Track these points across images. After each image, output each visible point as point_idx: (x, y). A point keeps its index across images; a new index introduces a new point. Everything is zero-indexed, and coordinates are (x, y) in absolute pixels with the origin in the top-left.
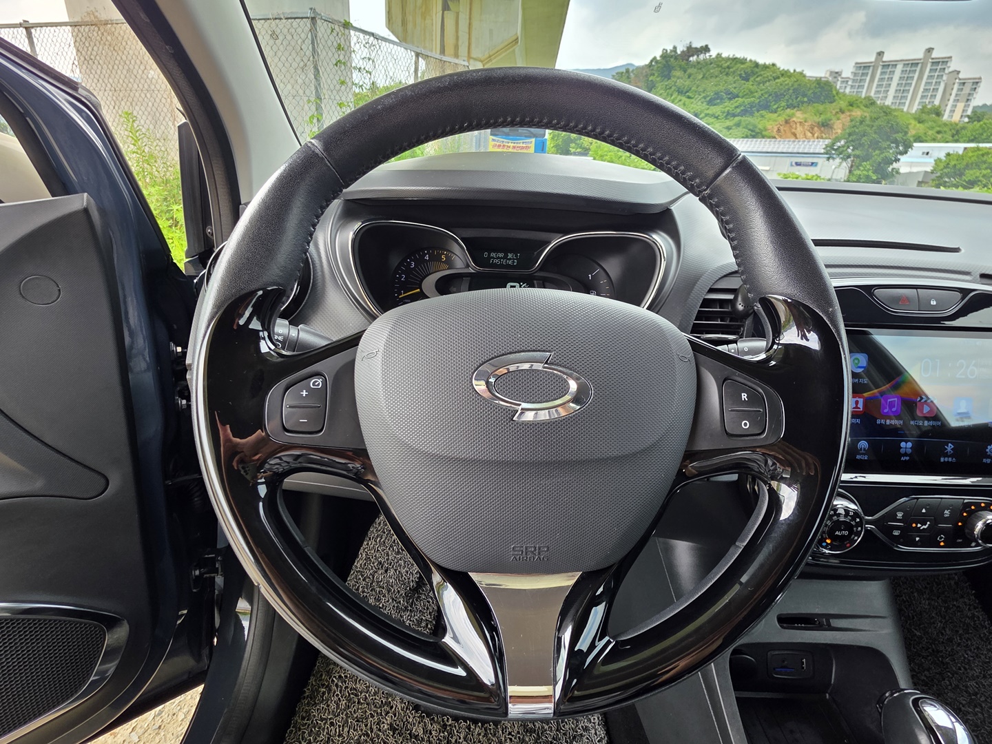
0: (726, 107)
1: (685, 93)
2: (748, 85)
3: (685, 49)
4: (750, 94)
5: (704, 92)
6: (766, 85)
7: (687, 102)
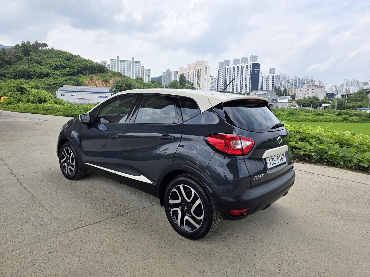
0: (62, 71)
1: (40, 63)
2: (70, 63)
3: (34, 43)
4: (72, 67)
5: (49, 64)
6: (78, 64)
7: (42, 68)
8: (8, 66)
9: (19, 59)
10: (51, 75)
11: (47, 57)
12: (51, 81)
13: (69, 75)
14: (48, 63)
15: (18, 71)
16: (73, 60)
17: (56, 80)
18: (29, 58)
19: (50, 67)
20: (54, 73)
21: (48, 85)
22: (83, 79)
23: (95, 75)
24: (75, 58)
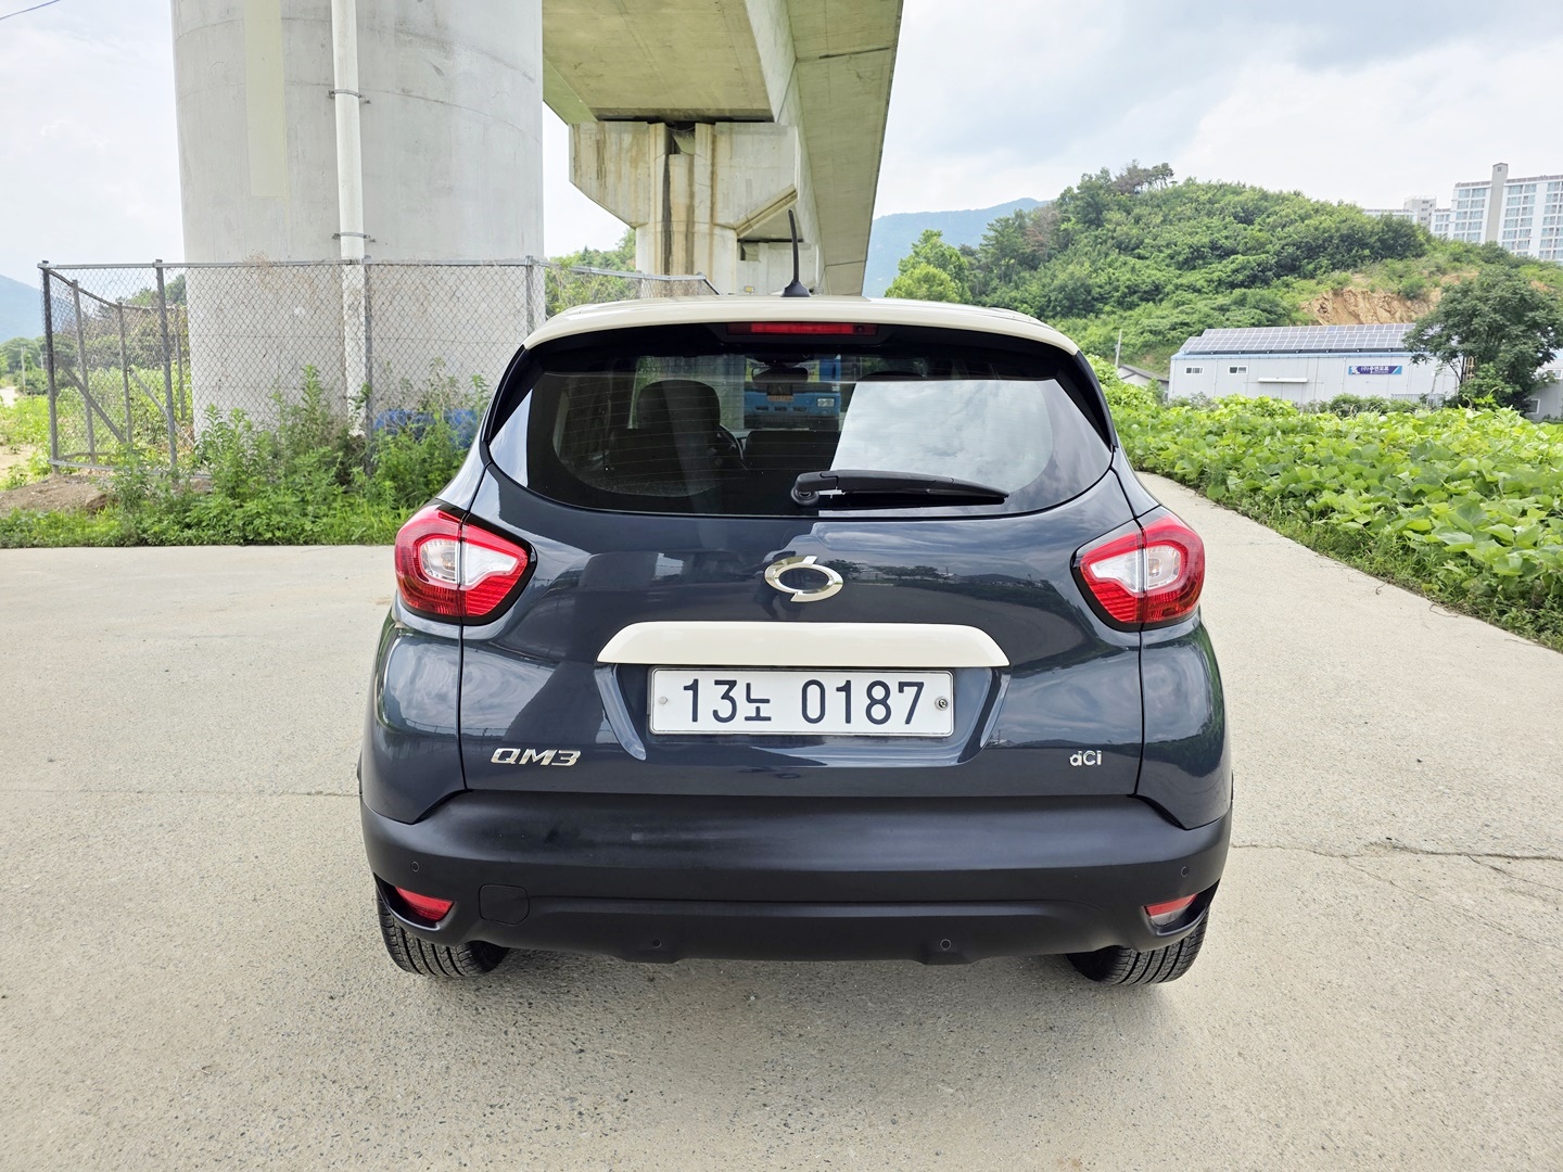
0: (1214, 272)
1: (1133, 249)
2: (1253, 231)
3: (1125, 174)
4: (1259, 247)
5: (1168, 246)
6: (1286, 230)
7: (1137, 266)
8: (1026, 274)
9: (1066, 242)
10: (1166, 290)
11: (1163, 222)
12: (1163, 318)
13: (1242, 285)
14: (1164, 243)
15: (1054, 290)
16: (1268, 217)
17: (1182, 312)
18: (1096, 233)
19: (1168, 261)
20: (1179, 281)
21: (1151, 332)
22: (1300, 294)
23: (1361, 271)
24: (1277, 208)
